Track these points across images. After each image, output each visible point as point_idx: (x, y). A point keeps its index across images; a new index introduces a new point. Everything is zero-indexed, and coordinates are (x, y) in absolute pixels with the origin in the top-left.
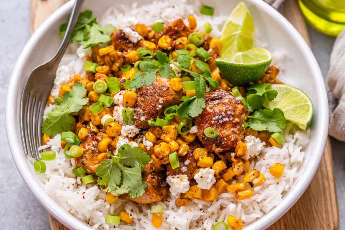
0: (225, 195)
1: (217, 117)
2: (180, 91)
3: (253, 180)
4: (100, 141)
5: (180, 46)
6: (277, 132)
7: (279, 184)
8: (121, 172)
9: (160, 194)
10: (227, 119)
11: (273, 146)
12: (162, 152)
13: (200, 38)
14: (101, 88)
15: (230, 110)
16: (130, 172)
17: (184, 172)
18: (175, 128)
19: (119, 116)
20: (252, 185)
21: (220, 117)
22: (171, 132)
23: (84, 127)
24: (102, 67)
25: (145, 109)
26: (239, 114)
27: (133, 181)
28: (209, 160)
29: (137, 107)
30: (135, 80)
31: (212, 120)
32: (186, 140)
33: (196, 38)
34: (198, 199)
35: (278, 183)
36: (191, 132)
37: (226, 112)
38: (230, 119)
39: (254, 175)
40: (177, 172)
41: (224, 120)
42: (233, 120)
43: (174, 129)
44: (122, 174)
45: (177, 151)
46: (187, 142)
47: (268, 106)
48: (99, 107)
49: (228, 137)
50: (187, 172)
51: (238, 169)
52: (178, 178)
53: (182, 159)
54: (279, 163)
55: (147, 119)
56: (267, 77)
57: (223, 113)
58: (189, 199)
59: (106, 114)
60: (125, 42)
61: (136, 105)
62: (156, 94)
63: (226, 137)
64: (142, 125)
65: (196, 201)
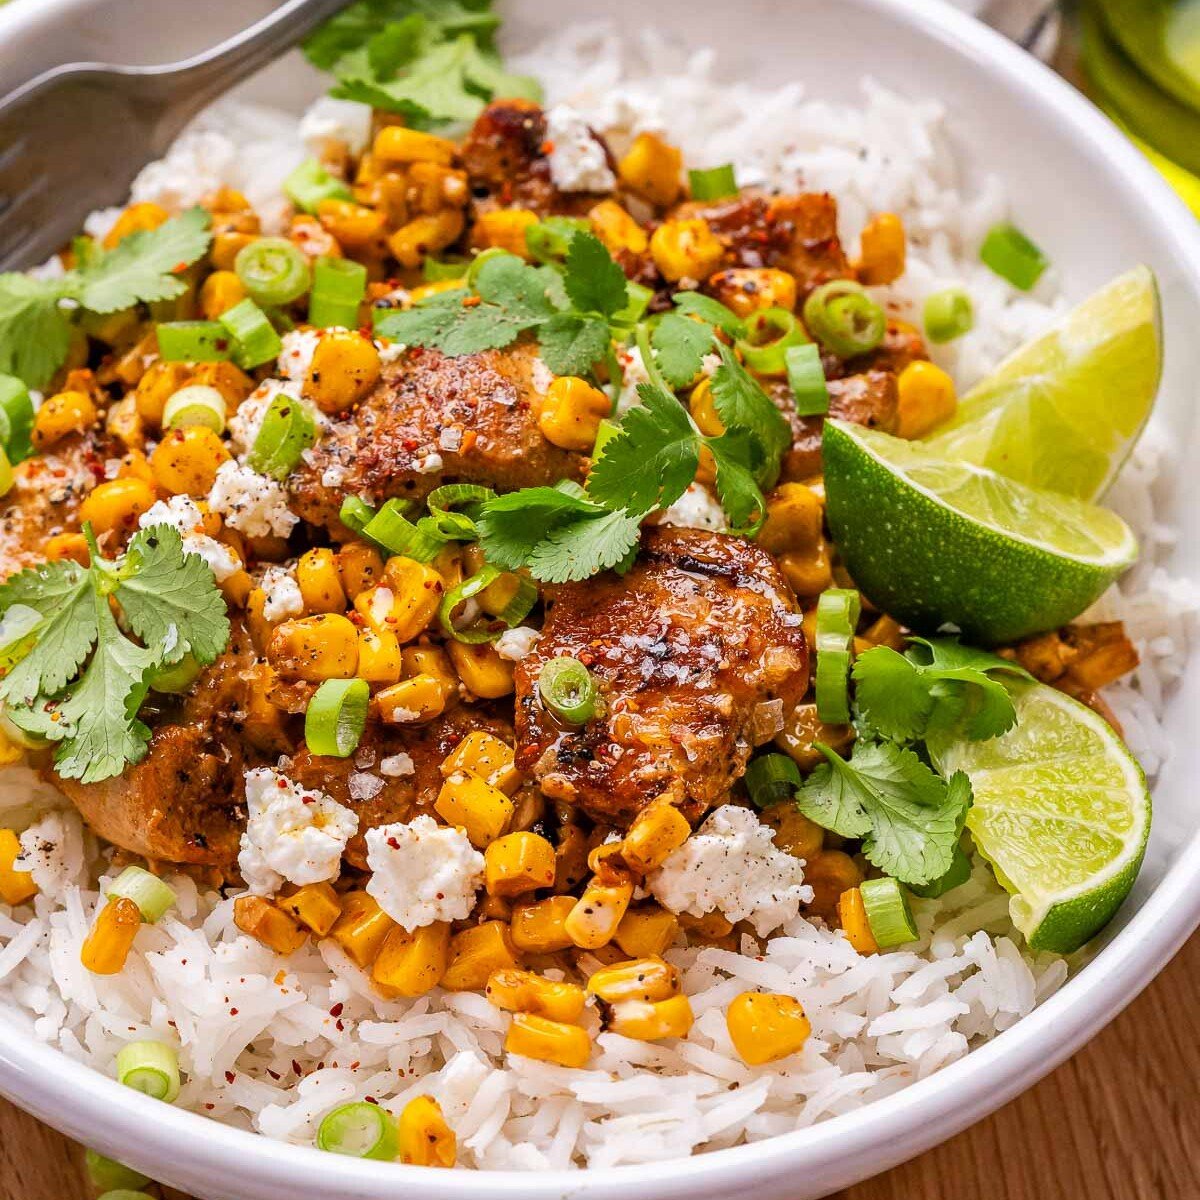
0: (474, 1006)
1: (645, 641)
2: (566, 451)
3: (622, 999)
4: (108, 480)
5: (741, 299)
6: (897, 878)
7: (736, 1091)
8: (95, 645)
9: (198, 836)
10: (683, 674)
11: (840, 926)
12: (306, 647)
13: (860, 323)
14: (267, 278)
15: (721, 644)
16: (121, 662)
17: (355, 795)
18: (434, 584)
19: (251, 416)
20: (606, 1014)
21: (661, 648)
22: (410, 594)
23: (93, 397)
24: (354, 211)
25: (371, 441)
26: (759, 688)
27: (107, 705)
28: (494, 806)
29: (347, 419)
30: (422, 311)
31: (616, 642)
32: (461, 671)
33: (846, 312)
34: (348, 952)
35: (735, 1086)
36: (497, 646)
37: (699, 642)
38: (696, 681)
39: (641, 978)
40: (327, 780)
41: (670, 670)
42: (708, 691)
43: (427, 586)
44: (90, 657)
45: (377, 686)
46: (462, 687)
47: (941, 753)
48: (198, 337)
49: (630, 751)
50: (367, 803)
51: (589, 911)
52: (306, 800)
53: (382, 735)
54: (796, 1001)
55: (346, 488)
56: (1056, 653)
57: (684, 638)
58: (303, 927)
59: (212, 385)
60: (522, 160)
61: (351, 411)
62: (453, 404)
63: (626, 746)
64: (316, 509)
65: (333, 956)
